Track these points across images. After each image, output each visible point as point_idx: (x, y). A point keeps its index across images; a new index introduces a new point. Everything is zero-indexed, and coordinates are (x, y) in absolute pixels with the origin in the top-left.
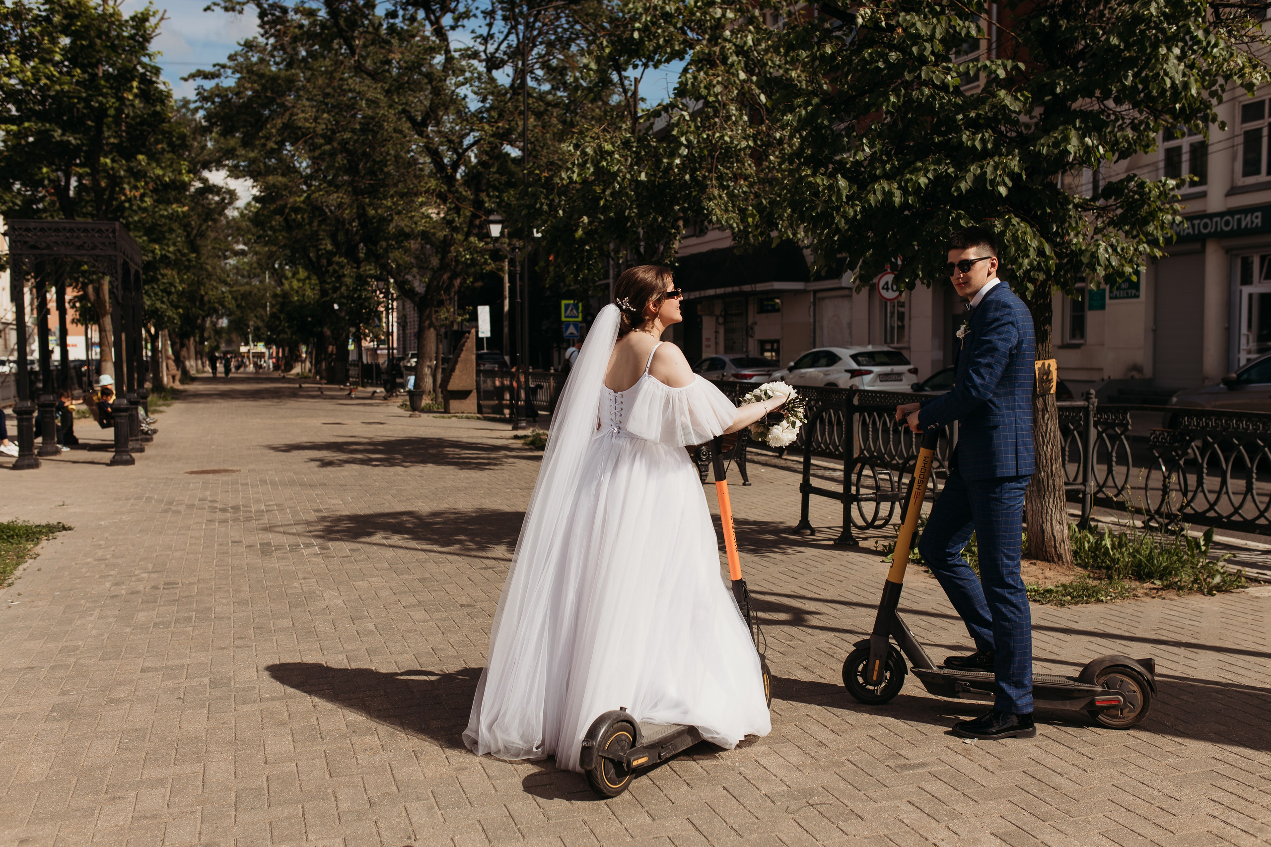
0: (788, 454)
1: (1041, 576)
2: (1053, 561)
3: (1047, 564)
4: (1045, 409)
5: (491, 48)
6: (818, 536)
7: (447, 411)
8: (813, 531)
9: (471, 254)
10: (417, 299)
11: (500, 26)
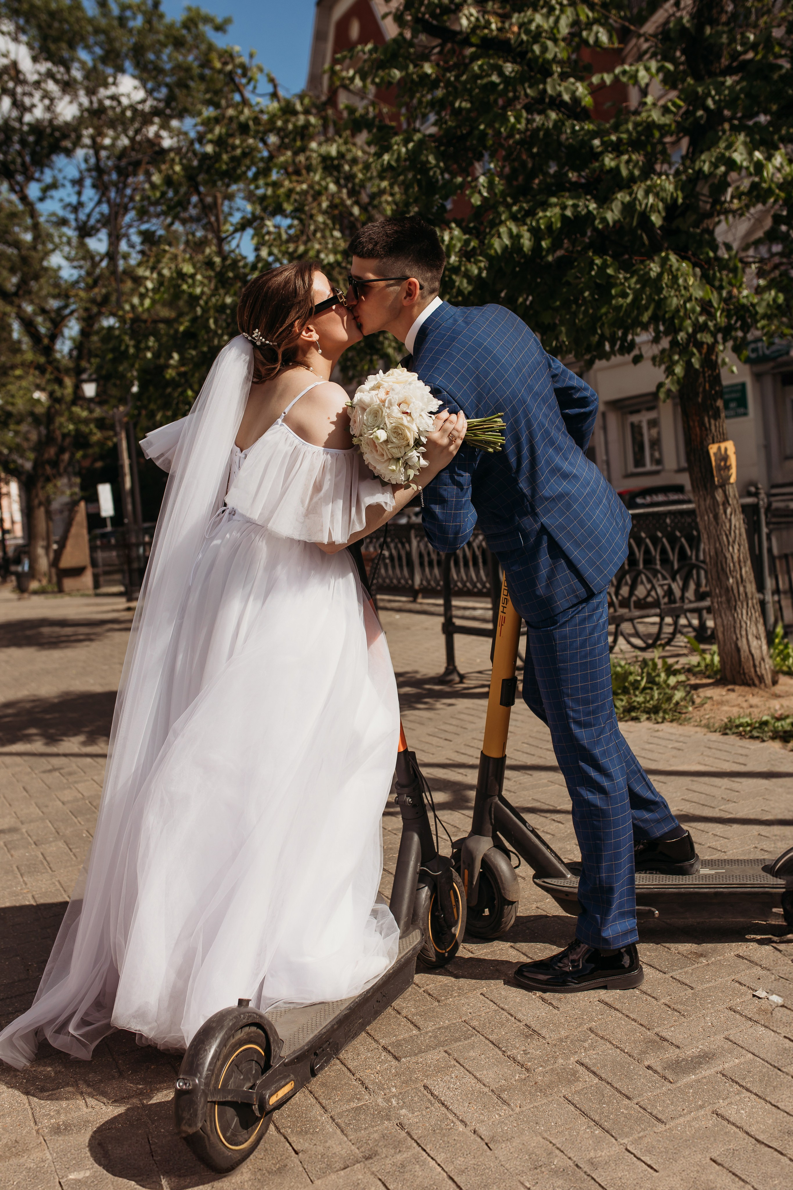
0: (424, 597)
1: (745, 705)
2: (754, 685)
3: (747, 689)
4: (726, 502)
5: (82, 217)
6: (468, 683)
7: (60, 590)
8: (462, 677)
9: (75, 424)
10: (24, 478)
11: (89, 194)
